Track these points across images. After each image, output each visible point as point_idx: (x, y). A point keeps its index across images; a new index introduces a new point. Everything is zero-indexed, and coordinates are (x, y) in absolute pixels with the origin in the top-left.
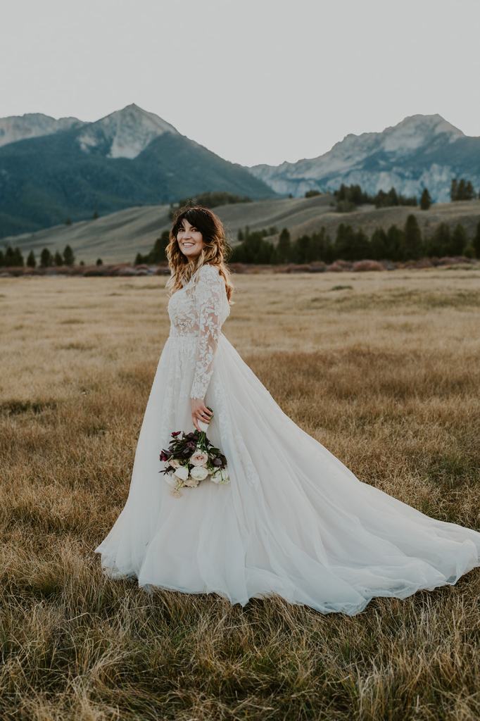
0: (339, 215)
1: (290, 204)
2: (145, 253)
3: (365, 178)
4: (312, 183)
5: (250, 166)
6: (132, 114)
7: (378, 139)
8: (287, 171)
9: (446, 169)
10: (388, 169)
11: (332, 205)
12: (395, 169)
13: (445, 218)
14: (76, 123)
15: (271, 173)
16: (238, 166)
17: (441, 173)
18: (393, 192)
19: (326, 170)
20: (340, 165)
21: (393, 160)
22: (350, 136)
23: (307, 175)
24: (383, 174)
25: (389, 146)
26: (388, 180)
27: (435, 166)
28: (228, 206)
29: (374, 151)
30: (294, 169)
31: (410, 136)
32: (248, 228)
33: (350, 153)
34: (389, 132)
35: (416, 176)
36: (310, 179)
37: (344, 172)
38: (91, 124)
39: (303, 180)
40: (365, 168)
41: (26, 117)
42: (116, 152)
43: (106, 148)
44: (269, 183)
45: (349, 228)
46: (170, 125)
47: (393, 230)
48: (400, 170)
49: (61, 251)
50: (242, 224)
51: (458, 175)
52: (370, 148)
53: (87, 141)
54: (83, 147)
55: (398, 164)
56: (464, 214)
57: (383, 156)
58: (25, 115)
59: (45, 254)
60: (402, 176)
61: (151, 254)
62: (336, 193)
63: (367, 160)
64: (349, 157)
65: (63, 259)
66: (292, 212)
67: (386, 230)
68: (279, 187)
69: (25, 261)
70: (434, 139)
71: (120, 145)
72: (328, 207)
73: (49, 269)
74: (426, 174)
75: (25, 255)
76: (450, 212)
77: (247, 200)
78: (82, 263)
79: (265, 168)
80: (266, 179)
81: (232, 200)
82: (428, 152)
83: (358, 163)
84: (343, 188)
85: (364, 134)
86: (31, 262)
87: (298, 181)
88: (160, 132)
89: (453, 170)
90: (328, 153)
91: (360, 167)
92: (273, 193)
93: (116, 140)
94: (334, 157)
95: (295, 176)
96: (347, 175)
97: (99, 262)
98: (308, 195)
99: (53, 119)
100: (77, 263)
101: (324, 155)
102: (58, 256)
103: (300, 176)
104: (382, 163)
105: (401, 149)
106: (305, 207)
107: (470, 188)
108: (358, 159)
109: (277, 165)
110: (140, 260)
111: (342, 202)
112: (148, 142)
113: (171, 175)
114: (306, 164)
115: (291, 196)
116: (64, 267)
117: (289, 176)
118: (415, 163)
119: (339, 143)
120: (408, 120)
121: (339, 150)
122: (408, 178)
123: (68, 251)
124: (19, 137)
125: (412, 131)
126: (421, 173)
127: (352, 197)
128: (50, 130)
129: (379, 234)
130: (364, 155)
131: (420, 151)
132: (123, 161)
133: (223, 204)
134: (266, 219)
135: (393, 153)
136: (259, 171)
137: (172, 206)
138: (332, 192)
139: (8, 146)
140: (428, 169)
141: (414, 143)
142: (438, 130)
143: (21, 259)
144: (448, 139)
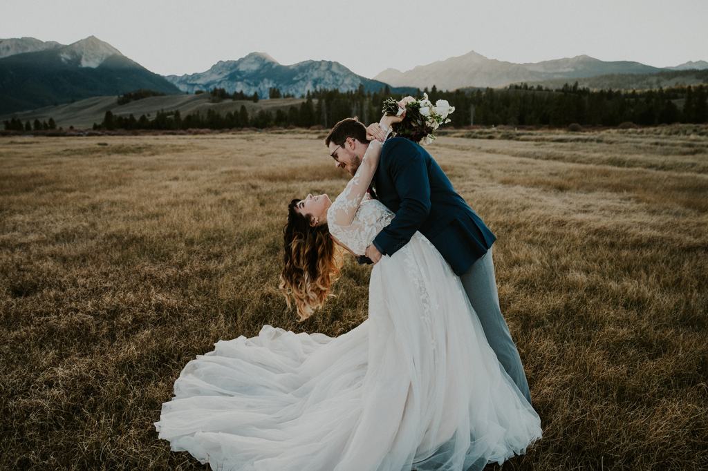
0: (211, 104)
1: (188, 97)
2: (99, 123)
3: (230, 85)
4: (201, 86)
5: (166, 75)
6: (92, 42)
7: (236, 64)
8: (187, 79)
9: (271, 82)
10: (241, 80)
11: (210, 99)
12: (245, 80)
13: (265, 107)
14: (57, 45)
15: (178, 80)
16: (158, 76)
17: (269, 83)
18: (242, 92)
19: (209, 80)
20: (216, 77)
21: (244, 76)
22: (221, 61)
23: (199, 82)
24: (239, 83)
25: (242, 68)
26: (241, 86)
27: (266, 80)
28: (152, 98)
29: (234, 70)
30: (191, 78)
31: (252, 63)
32: (162, 110)
33: (221, 71)
34: (241, 60)
35: (256, 85)
36: (200, 84)
37: (218, 81)
38: (66, 46)
39: (196, 84)
40: (229, 79)
41: (23, 40)
42: (84, 64)
43: (78, 60)
44: (177, 85)
45: (214, 112)
46: (117, 50)
47: (236, 112)
48: (248, 81)
49: (47, 121)
50: (159, 108)
51: (278, 85)
52: (231, 69)
53: (65, 56)
54: (63, 59)
55: (247, 78)
56: (275, 106)
57: (238, 73)
58: (22, 38)
59: (37, 123)
60: (249, 84)
61: (103, 124)
62: (212, 93)
63: (230, 75)
64: (221, 73)
65: (49, 126)
66: (188, 102)
67: (233, 113)
68: (183, 88)
69: (24, 126)
70: (265, 65)
71: (87, 60)
72: (207, 100)
73: (39, 132)
74: (261, 83)
75: (24, 123)
76: (268, 104)
77: (163, 94)
78: (61, 129)
79: (174, 77)
80: (175, 83)
81: (155, 94)
82: (262, 72)
83: (226, 77)
84: (215, 89)
85: (228, 61)
86: (28, 127)
87: (193, 85)
88: (111, 54)
89: (275, 82)
90: (209, 70)
91: (227, 79)
92: (180, 91)
93: (84, 57)
94: (213, 72)
95: (191, 82)
96: (220, 82)
97: (72, 128)
98: (197, 93)
99: (42, 42)
100: (58, 128)
101: (207, 72)
102: (45, 124)
103: (194, 82)
104: (238, 77)
105: (248, 70)
106: (195, 99)
107: (278, 92)
108: (225, 74)
109: (181, 75)
110: (96, 127)
111: (215, 97)
112: (104, 59)
113: (119, 78)
114: (197, 76)
115: (187, 93)
116: (49, 131)
117: (188, 82)
118: (255, 78)
119: (214, 65)
120: (251, 55)
121: (215, 69)
122: (252, 86)
123: (51, 120)
124: (20, 52)
125: (253, 61)
126: (259, 83)
127: (219, 95)
128: (40, 49)
129: (229, 115)
130: (229, 72)
131: (258, 71)
132: (89, 70)
133: (149, 96)
134: (173, 105)
135: (244, 72)
136: (171, 78)
137: (119, 97)
138: (210, 91)
139: (12, 56)
140: (262, 81)
141: (255, 67)
142: (266, 61)
143: (21, 125)
144: (271, 66)
